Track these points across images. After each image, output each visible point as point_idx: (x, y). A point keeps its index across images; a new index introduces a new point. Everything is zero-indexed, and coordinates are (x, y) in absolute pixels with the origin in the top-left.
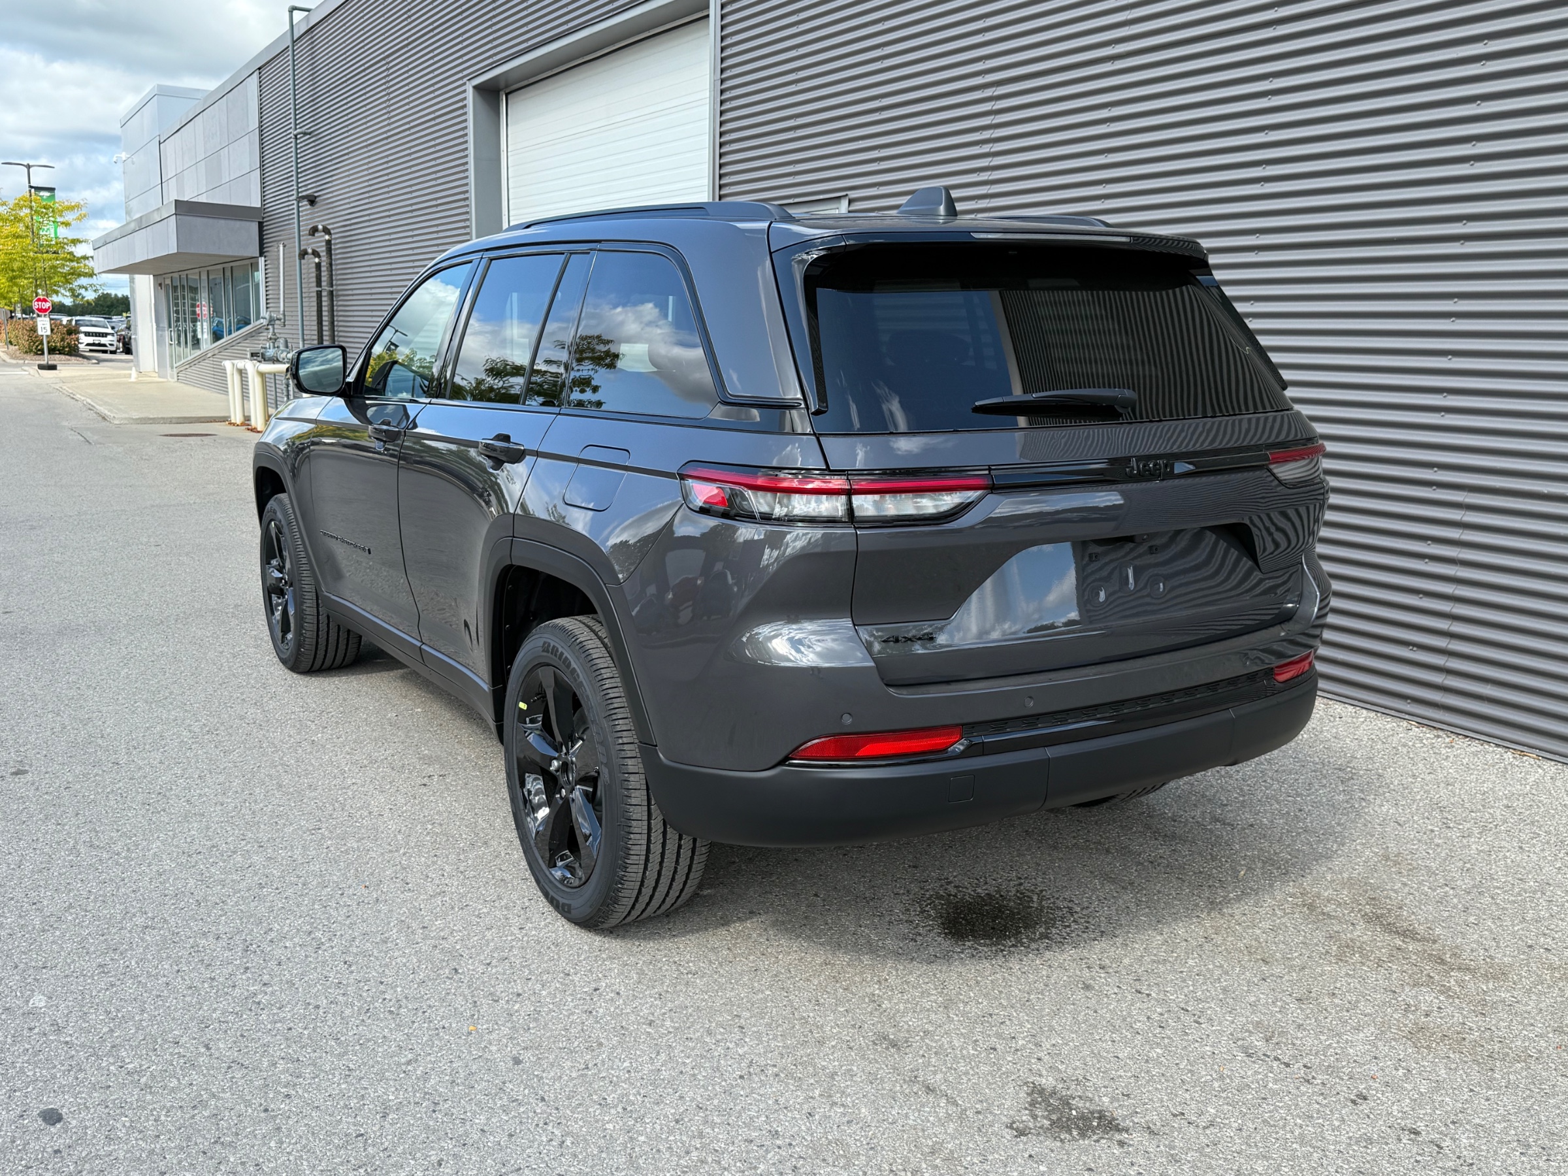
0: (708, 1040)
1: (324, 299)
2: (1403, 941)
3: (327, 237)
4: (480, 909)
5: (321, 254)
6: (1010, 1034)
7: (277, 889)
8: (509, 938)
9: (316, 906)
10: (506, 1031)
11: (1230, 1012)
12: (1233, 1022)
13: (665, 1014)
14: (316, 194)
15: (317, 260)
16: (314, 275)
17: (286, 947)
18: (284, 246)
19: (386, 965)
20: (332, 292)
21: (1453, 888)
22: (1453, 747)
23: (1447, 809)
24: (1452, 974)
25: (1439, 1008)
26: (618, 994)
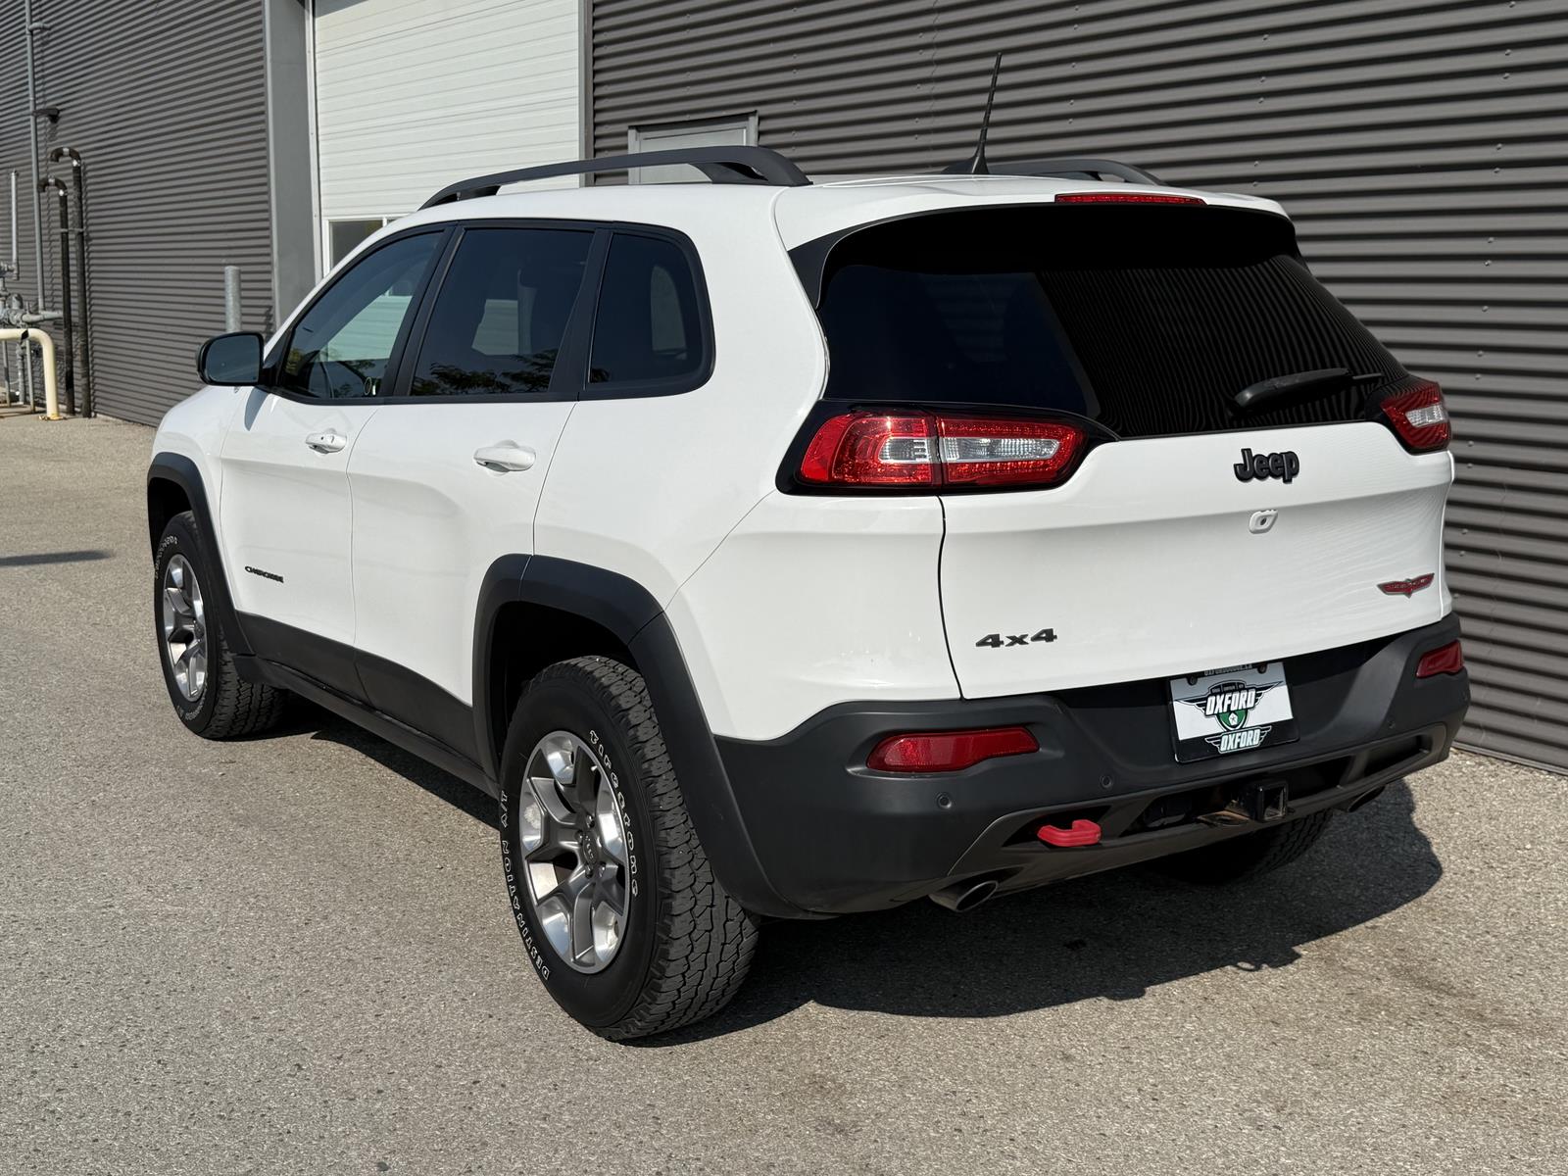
0: (615, 1133)
1: (71, 243)
2: (1437, 997)
3: (75, 163)
4: (323, 996)
5: (67, 185)
6: (977, 1112)
7: (64, 978)
8: (363, 1027)
9: (115, 998)
10: (367, 1133)
11: (1235, 1081)
12: (1238, 1092)
13: (562, 1106)
14: (59, 108)
15: (61, 193)
16: (58, 212)
17: (81, 1046)
18: (17, 175)
19: (210, 1063)
20: (82, 233)
21: (1494, 936)
22: (1497, 775)
23: (1490, 846)
24: (1492, 1031)
25: (1477, 1069)
26: (503, 1086)
